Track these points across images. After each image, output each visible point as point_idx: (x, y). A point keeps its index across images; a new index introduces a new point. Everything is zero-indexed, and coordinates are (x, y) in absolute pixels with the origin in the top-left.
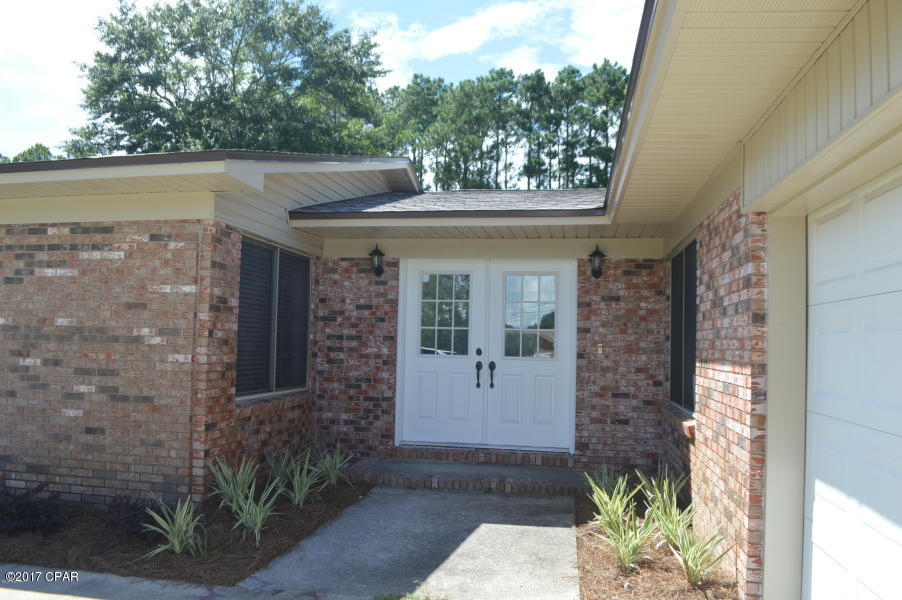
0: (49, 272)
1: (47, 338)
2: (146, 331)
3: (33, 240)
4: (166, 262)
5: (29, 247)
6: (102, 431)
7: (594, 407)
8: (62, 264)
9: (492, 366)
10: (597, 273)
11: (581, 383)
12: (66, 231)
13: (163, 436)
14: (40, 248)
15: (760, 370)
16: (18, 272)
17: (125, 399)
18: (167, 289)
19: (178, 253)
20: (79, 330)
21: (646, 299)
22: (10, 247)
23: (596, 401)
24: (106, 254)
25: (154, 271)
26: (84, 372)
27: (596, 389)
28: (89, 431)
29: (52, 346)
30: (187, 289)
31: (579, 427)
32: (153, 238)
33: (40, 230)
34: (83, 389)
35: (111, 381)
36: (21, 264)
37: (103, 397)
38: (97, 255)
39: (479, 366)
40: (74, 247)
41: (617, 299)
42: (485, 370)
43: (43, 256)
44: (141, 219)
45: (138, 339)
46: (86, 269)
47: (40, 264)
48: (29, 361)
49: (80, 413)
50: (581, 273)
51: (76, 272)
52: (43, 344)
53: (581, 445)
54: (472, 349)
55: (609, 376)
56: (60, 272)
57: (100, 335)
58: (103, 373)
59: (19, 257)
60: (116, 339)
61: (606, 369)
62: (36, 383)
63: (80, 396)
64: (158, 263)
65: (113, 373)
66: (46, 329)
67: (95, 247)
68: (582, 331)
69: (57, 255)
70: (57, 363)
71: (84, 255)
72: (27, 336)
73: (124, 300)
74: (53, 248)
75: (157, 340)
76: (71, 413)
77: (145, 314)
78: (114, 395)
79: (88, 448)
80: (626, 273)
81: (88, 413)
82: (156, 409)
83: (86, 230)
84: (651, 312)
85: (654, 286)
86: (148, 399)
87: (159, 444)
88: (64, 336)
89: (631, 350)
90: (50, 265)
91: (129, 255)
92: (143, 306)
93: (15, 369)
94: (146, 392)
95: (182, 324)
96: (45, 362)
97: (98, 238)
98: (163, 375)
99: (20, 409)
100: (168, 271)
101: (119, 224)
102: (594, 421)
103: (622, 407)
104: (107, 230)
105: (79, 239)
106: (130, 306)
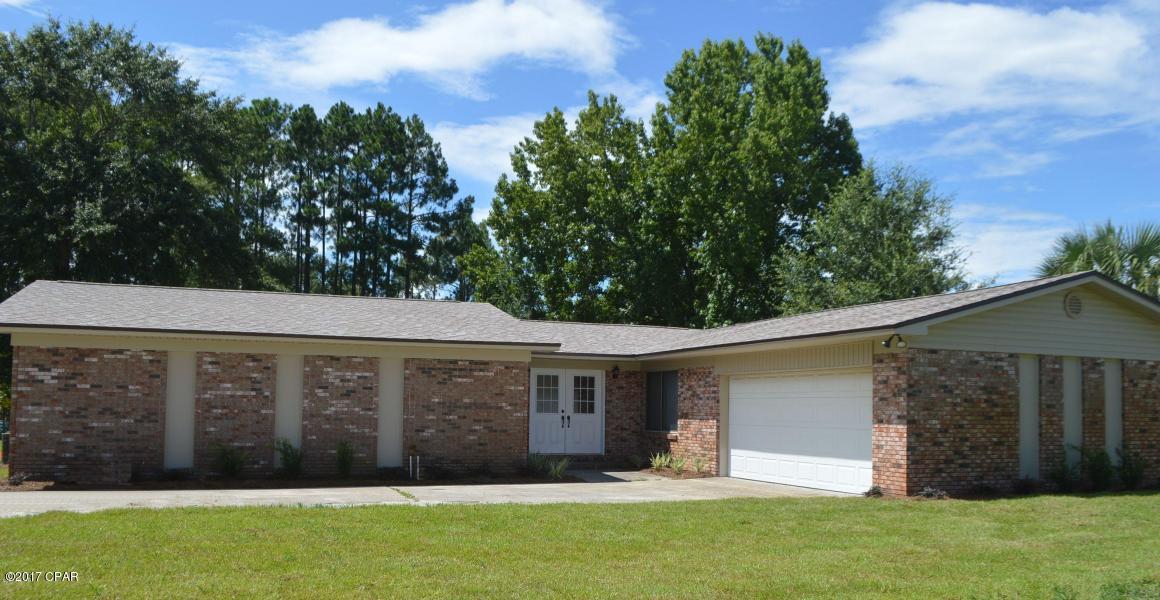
0: (460, 380)
1: (460, 407)
2: (504, 404)
3: (452, 366)
4: (512, 378)
5: (450, 369)
6: (486, 444)
7: (613, 435)
8: (465, 377)
9: (569, 418)
10: (615, 376)
11: (607, 424)
12: (467, 363)
13: (512, 445)
14: (455, 370)
15: (718, 421)
16: (445, 379)
17: (495, 431)
18: (512, 388)
19: (517, 375)
20: (475, 404)
21: (633, 388)
22: (440, 369)
23: (614, 432)
24: (486, 373)
25: (506, 380)
26: (477, 421)
27: (614, 426)
28: (481, 444)
29: (462, 410)
30: (521, 388)
31: (607, 443)
32: (506, 368)
33: (455, 362)
34: (477, 428)
35: (489, 425)
36: (446, 377)
37: (486, 431)
38: (481, 373)
39: (563, 418)
40: (471, 370)
41: (622, 388)
42: (566, 420)
43: (457, 373)
44: (502, 360)
45: (501, 408)
46: (477, 379)
47: (455, 376)
48: (451, 417)
49: (476, 438)
50: (607, 376)
51: (472, 380)
52: (458, 410)
53: (608, 451)
54: (560, 411)
55: (620, 421)
56: (465, 380)
57: (485, 406)
58: (485, 421)
59: (444, 373)
60: (491, 408)
61: (617, 418)
62: (455, 426)
63: (475, 431)
64: (508, 378)
65: (491, 421)
66: (458, 404)
67: (481, 370)
68: (608, 402)
69: (463, 373)
70: (465, 417)
71: (476, 374)
72: (450, 407)
73: (494, 392)
74: (461, 370)
75: (509, 408)
76: (472, 438)
77: (503, 398)
78: (490, 429)
79: (480, 451)
80: (626, 377)
81: (479, 438)
82: (509, 435)
83: (476, 363)
84: (635, 394)
85: (637, 382)
86: (505, 431)
87: (510, 448)
88: (468, 407)
89: (628, 409)
90: (459, 377)
91: (496, 374)
92: (503, 394)
93: (444, 420)
94: (504, 428)
95: (519, 401)
96: (459, 417)
97: (482, 367)
98: (512, 421)
99: (448, 437)
100: (512, 381)
101: (492, 362)
102: (613, 440)
103: (624, 434)
104: (486, 363)
105: (473, 367)
106: (497, 394)
